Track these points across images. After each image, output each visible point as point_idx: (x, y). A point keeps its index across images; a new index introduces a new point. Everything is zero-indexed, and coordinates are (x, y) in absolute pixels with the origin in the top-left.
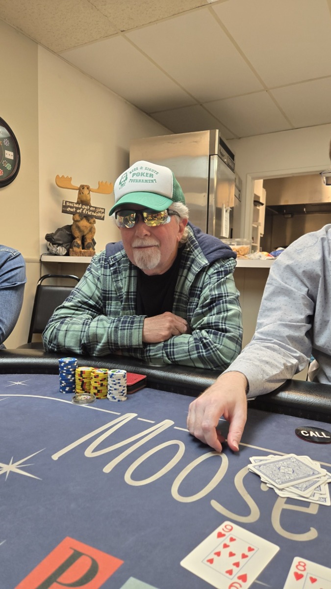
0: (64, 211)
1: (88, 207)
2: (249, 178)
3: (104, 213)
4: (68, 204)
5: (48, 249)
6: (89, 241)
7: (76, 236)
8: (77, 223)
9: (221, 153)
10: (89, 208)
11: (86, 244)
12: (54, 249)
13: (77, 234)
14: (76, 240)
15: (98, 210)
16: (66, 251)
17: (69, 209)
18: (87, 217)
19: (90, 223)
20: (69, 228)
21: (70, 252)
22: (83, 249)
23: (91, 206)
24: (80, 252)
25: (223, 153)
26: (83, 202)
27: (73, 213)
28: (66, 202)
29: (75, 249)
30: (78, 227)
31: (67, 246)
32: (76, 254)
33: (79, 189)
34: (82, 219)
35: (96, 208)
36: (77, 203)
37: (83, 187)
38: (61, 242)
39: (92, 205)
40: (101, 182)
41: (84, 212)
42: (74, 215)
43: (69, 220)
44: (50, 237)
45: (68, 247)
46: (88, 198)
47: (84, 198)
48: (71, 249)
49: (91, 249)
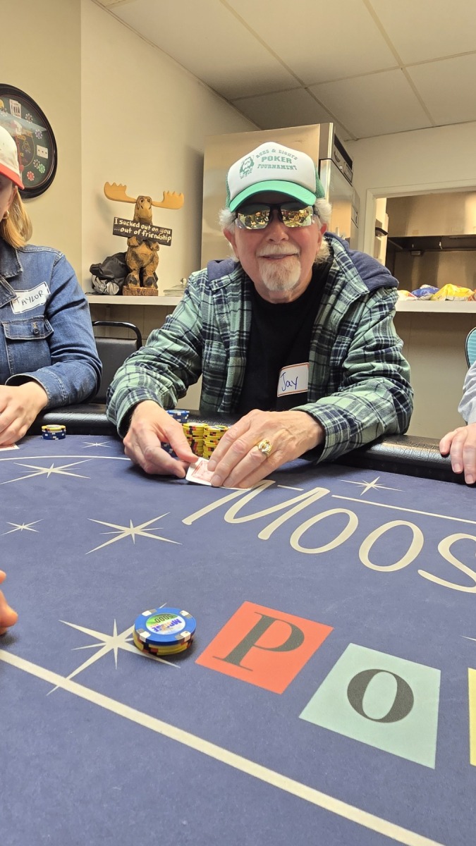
0: (116, 233)
1: (149, 227)
2: (370, 195)
3: (171, 235)
4: (121, 222)
5: (93, 286)
6: (149, 275)
7: (132, 268)
8: (134, 249)
9: (336, 156)
10: (151, 229)
11: (145, 279)
12: (101, 285)
13: (133, 265)
14: (131, 274)
15: (162, 232)
16: (118, 290)
17: (122, 230)
18: (148, 242)
19: (152, 250)
20: (122, 256)
21: (123, 291)
22: (141, 286)
23: (152, 226)
24: (138, 290)
25: (338, 156)
26: (142, 220)
27: (129, 236)
28: (119, 219)
29: (131, 286)
30: (135, 255)
31: (119, 282)
32: (132, 293)
33: (136, 202)
34: (140, 244)
35: (159, 228)
36: (134, 221)
37: (142, 199)
38: (112, 277)
39: (154, 225)
40: (166, 192)
41: (143, 233)
42: (129, 238)
43: (122, 245)
44: (97, 269)
45: (121, 283)
46: (149, 215)
47: (143, 215)
48: (125, 287)
49: (153, 286)
